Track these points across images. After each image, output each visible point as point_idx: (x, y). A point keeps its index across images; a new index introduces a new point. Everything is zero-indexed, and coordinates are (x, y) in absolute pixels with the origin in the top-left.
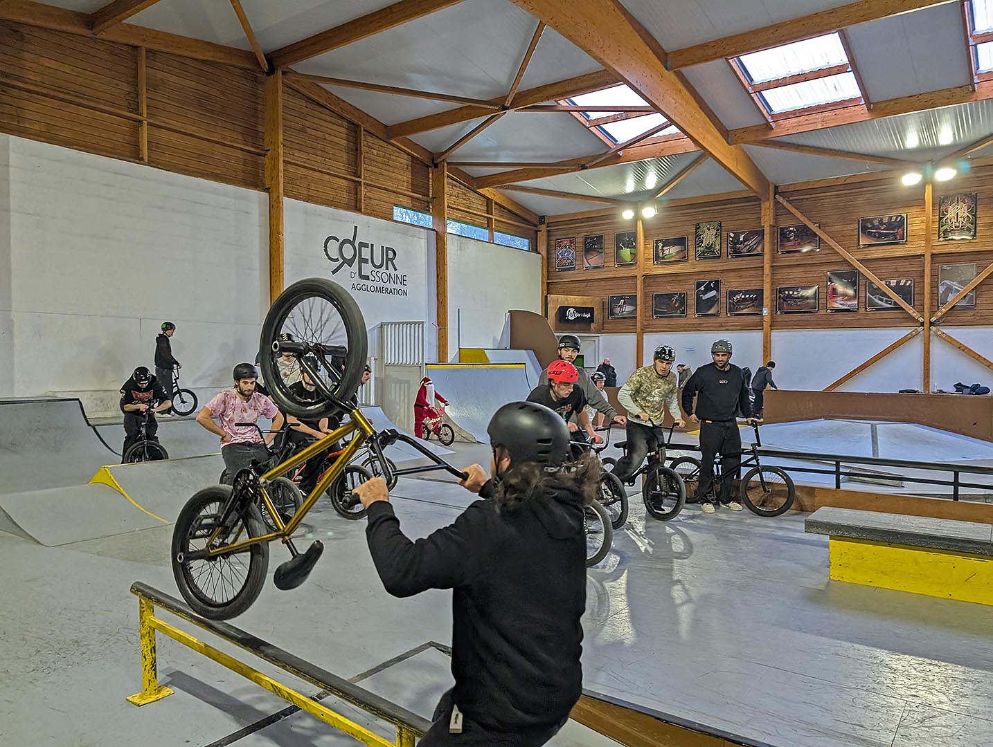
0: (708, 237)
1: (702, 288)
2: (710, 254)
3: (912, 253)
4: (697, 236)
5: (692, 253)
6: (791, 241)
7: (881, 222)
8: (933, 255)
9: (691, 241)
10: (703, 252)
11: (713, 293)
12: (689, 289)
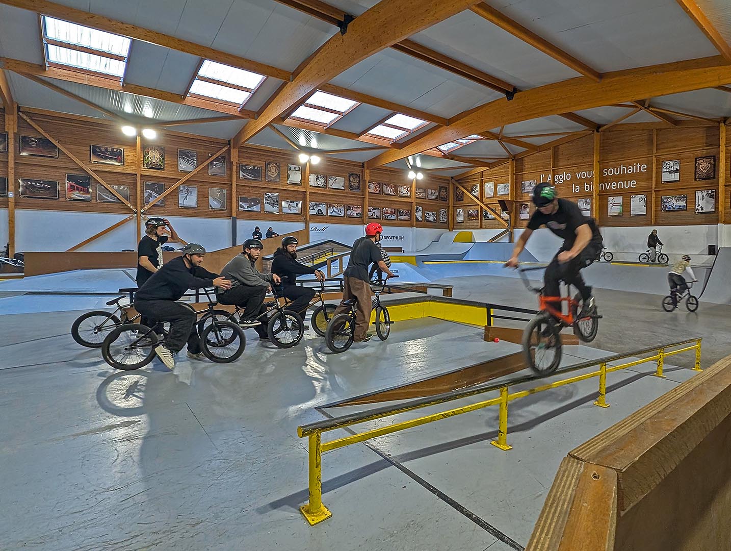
3: (127, 172)
6: (32, 147)
7: (106, 150)
8: (141, 175)
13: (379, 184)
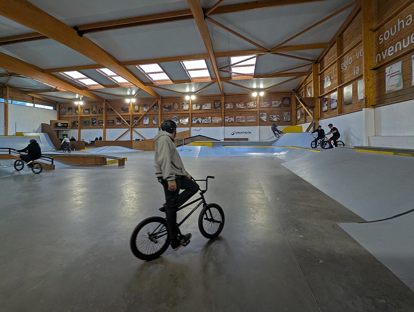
0: (94, 109)
1: (93, 120)
2: (94, 112)
4: (92, 109)
5: (91, 112)
8: (132, 115)
9: (91, 110)
10: (93, 112)
11: (95, 121)
12: (90, 120)
13: (233, 103)
